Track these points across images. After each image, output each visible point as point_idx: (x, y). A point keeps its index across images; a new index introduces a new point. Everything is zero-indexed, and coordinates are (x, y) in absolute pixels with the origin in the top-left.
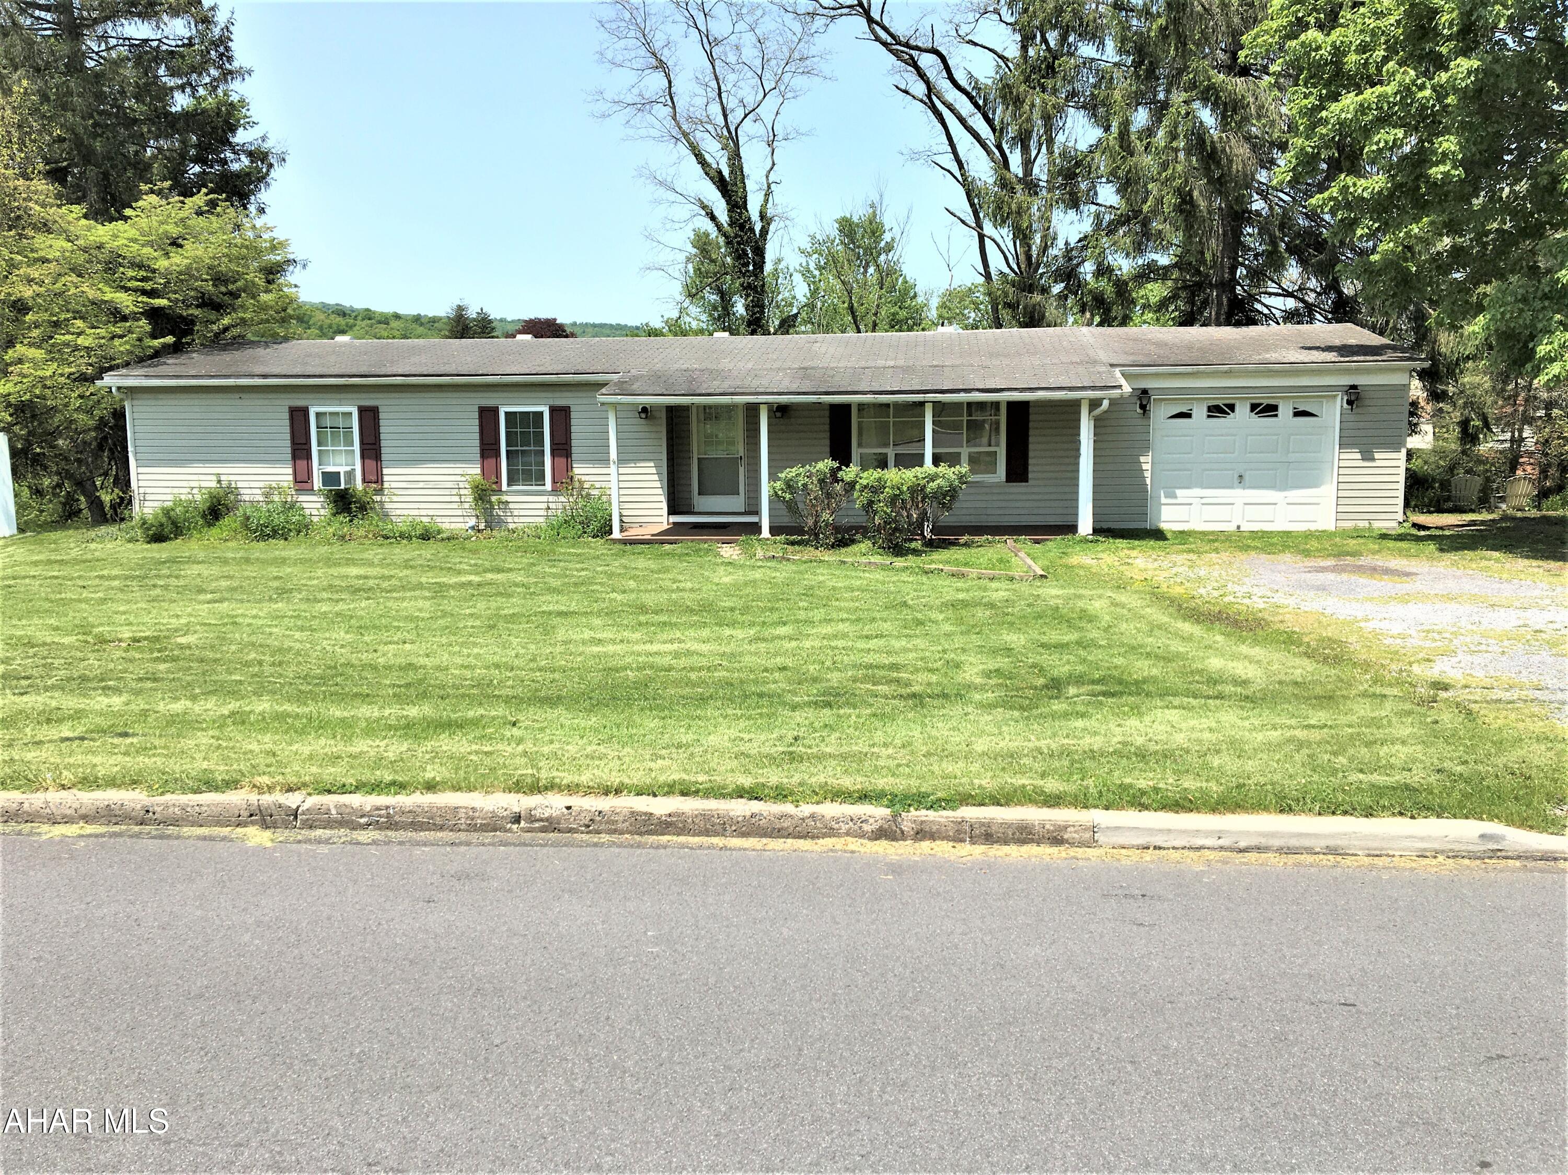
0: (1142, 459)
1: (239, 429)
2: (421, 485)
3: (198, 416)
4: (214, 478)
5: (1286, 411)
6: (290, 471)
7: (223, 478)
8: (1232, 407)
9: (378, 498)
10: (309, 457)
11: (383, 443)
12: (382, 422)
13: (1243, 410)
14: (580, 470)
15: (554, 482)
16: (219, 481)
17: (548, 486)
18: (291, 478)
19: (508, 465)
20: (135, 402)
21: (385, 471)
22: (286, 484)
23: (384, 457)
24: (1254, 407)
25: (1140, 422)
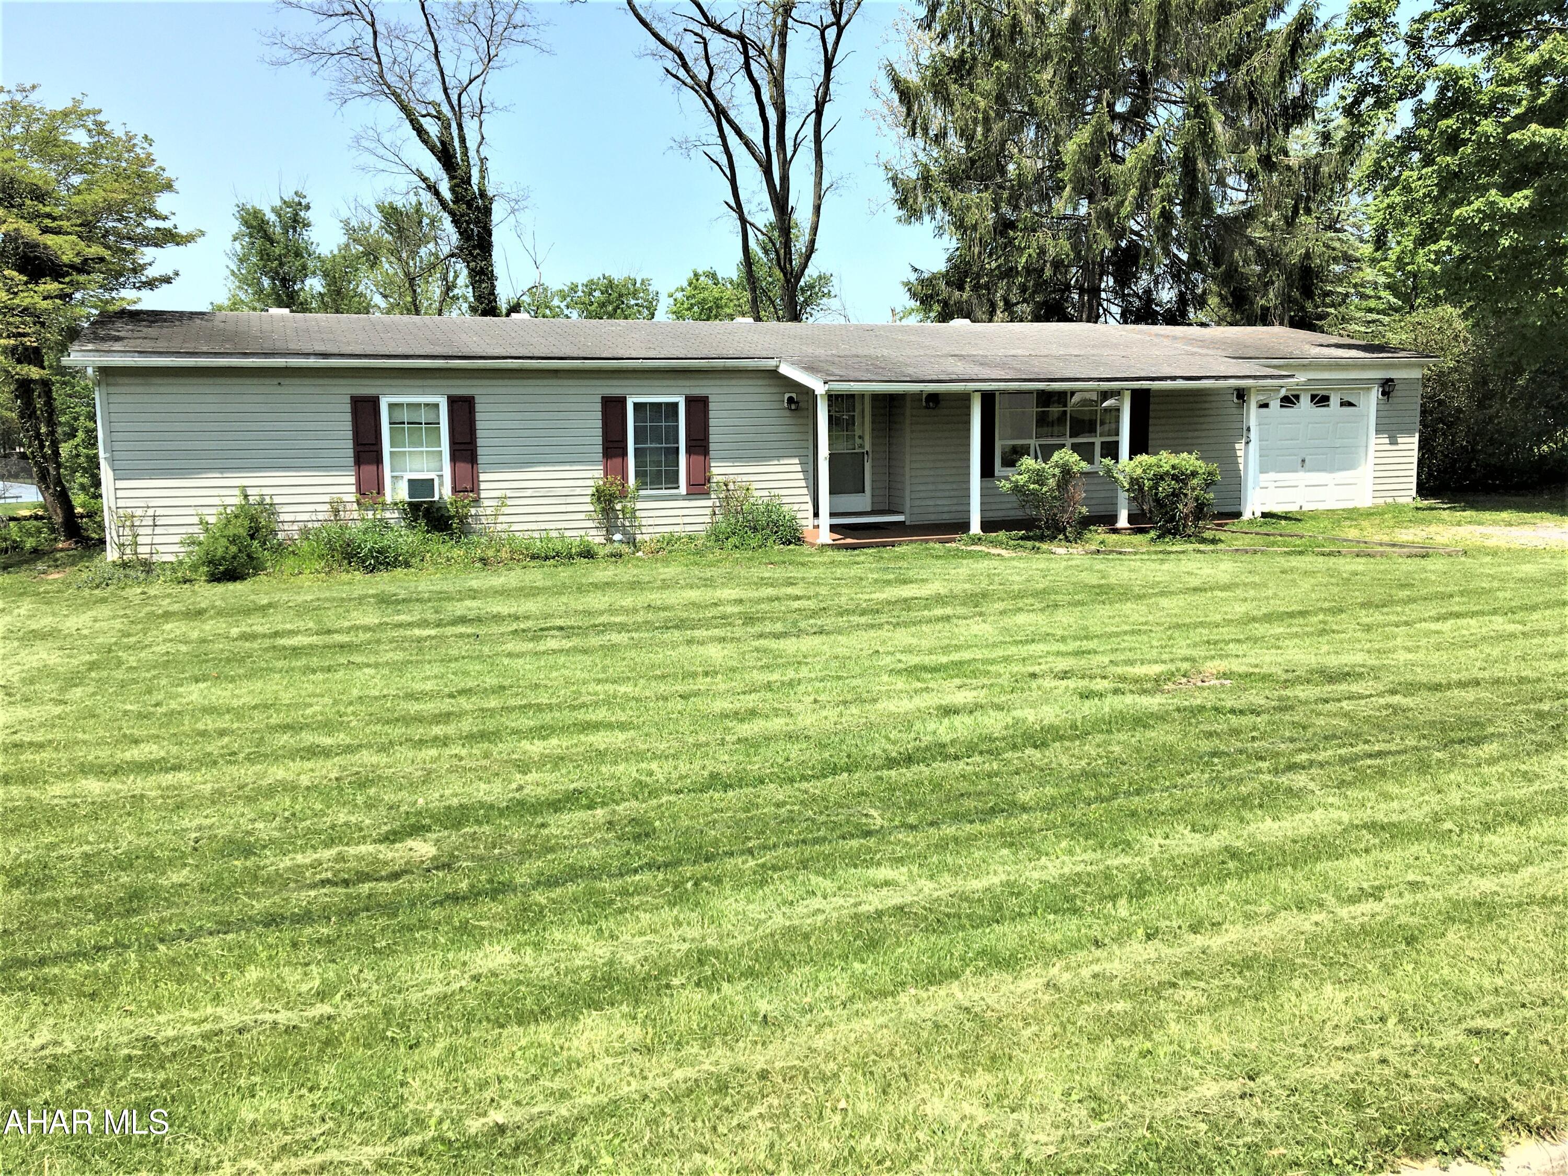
0: (1237, 446)
1: (279, 426)
2: (529, 493)
3: (213, 408)
4: (237, 492)
5: (1334, 401)
6: (352, 480)
7: (250, 491)
8: (1297, 397)
9: (473, 511)
10: (379, 460)
11: (480, 442)
12: (478, 416)
13: (1305, 400)
14: (719, 470)
15: (689, 484)
16: (246, 496)
17: (683, 489)
18: (353, 489)
19: (637, 466)
20: (112, 390)
21: (482, 477)
22: (346, 498)
23: (481, 460)
24: (1313, 397)
25: (1235, 411)
